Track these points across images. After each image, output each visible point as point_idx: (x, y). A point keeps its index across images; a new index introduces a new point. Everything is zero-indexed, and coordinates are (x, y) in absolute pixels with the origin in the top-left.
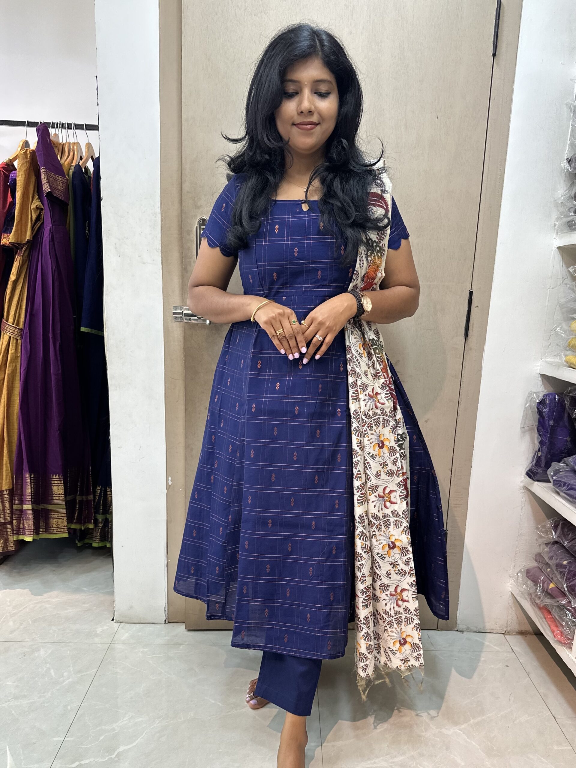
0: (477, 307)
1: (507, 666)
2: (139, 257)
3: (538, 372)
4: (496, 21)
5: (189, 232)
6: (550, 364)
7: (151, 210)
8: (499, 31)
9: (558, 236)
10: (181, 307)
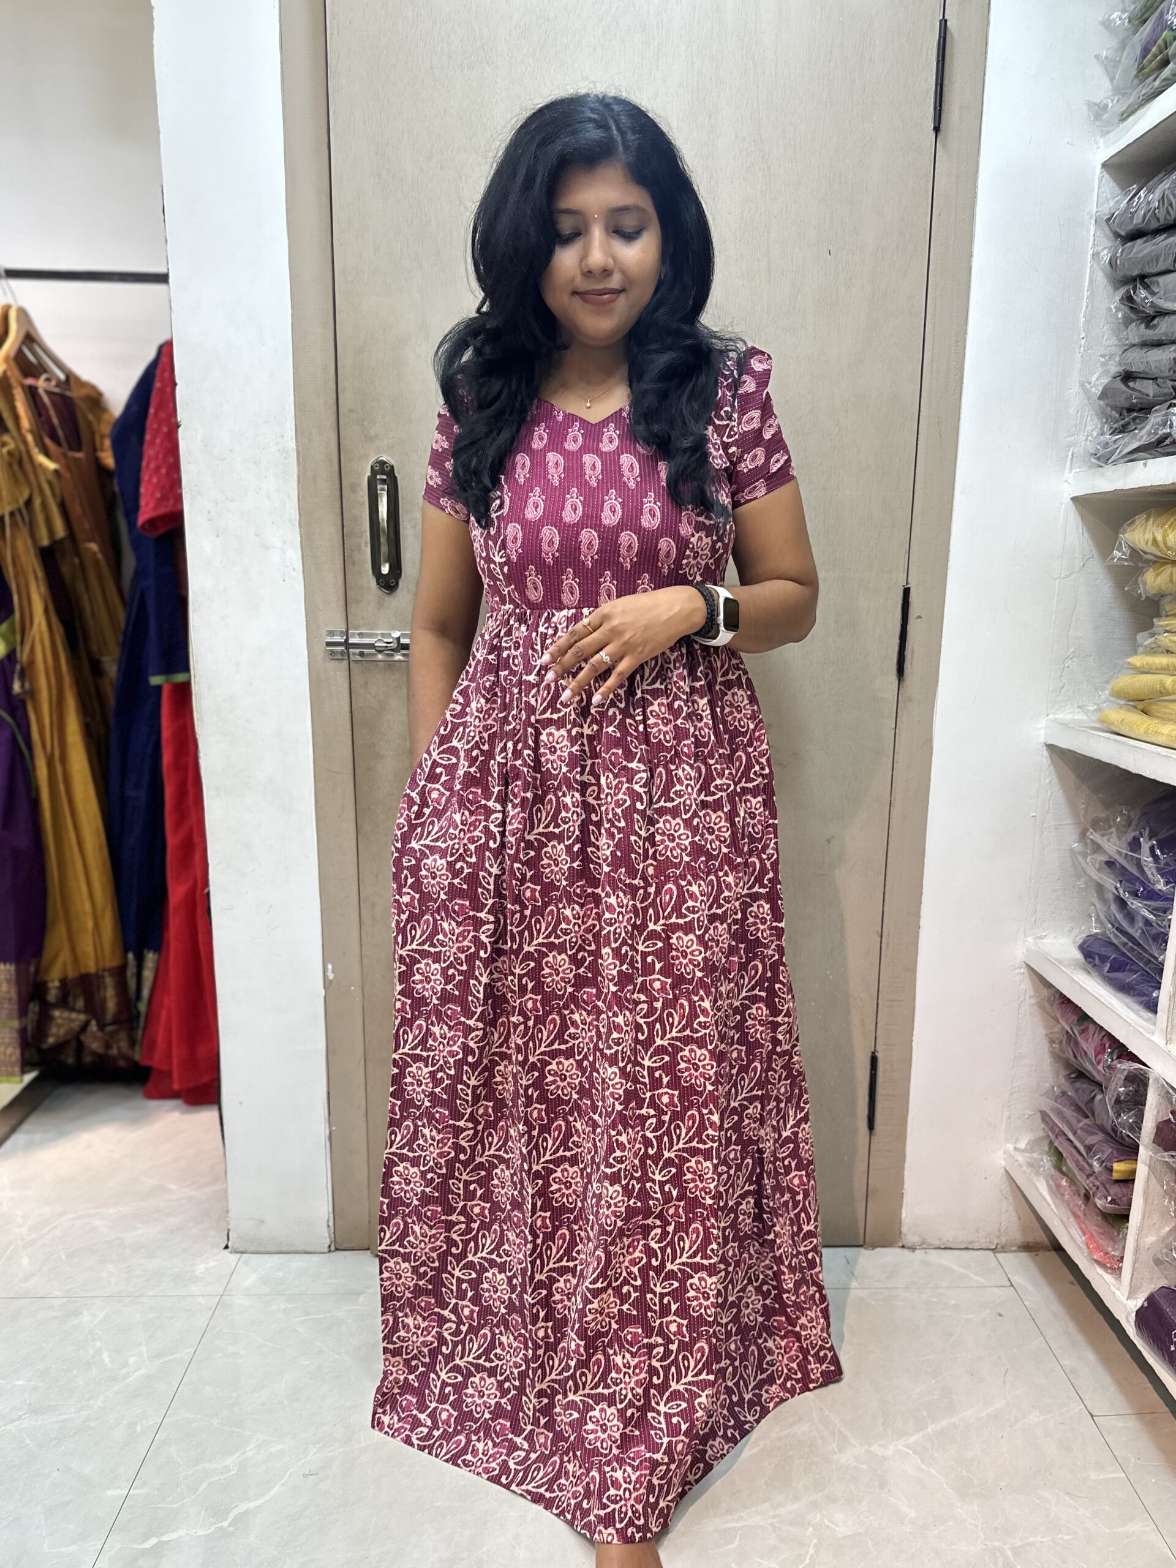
0: (920, 617)
1: (1000, 1315)
2: (257, 536)
3: (1042, 740)
4: (938, 62)
5: (354, 488)
6: (1065, 725)
7: (277, 444)
8: (946, 82)
9: (1071, 476)
10: (342, 632)
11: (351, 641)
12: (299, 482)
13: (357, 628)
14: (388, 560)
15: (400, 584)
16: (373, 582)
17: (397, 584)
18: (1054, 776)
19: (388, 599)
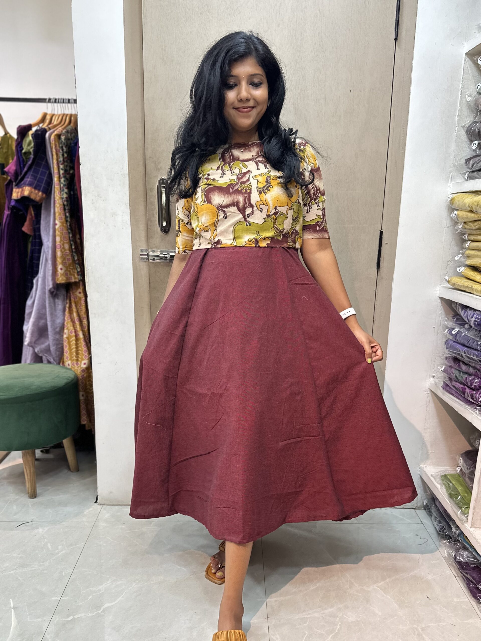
0: (387, 244)
1: (417, 535)
2: (112, 210)
3: (438, 295)
4: (397, 11)
5: (151, 190)
6: (447, 289)
7: (121, 172)
8: (400, 20)
9: (451, 184)
10: (146, 250)
11: (151, 253)
12: (129, 188)
13: (152, 249)
14: (165, 220)
15: (170, 230)
16: (159, 229)
17: (169, 230)
18: (443, 310)
19: (166, 236)
